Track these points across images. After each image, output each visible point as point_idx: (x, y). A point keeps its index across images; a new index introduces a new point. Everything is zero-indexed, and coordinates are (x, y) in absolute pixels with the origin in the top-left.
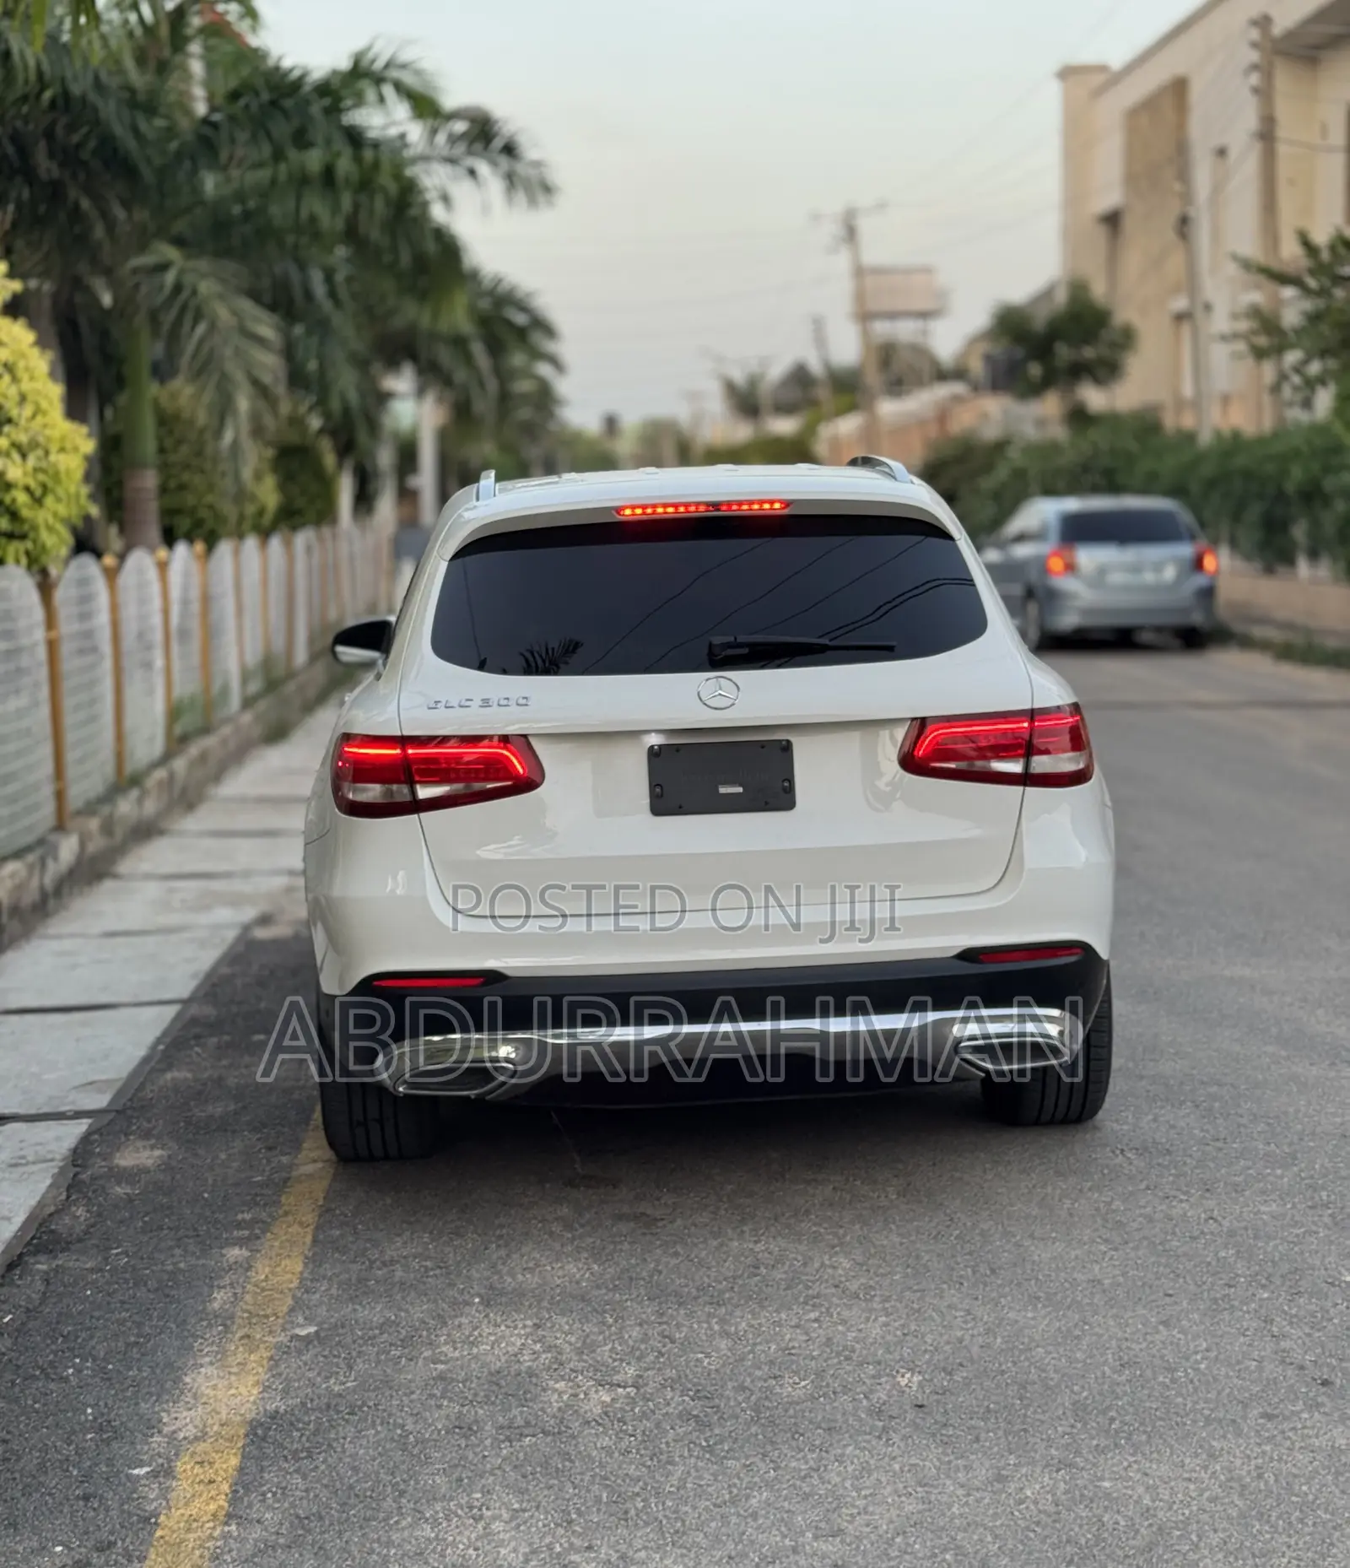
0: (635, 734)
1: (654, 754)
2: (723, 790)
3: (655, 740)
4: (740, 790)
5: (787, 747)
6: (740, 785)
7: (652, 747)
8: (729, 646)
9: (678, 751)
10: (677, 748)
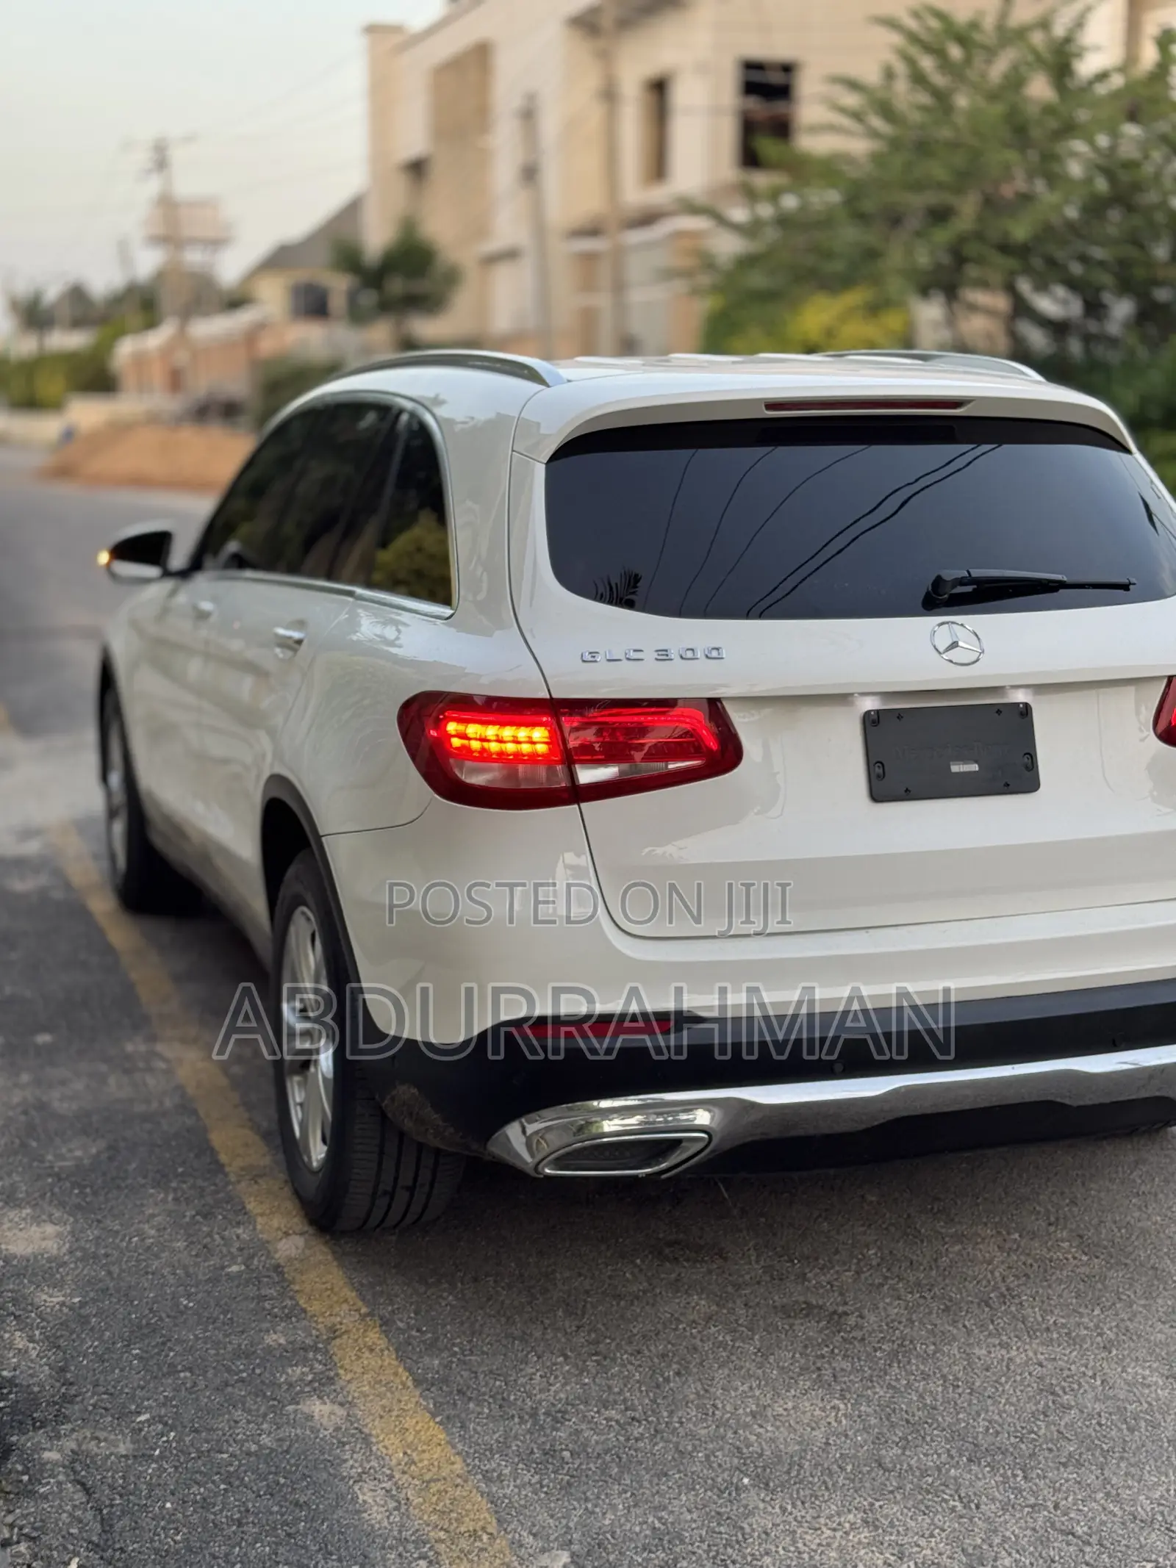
0: (843, 699)
1: (871, 722)
2: (956, 768)
3: (870, 704)
4: (975, 767)
5: (1025, 712)
6: (976, 762)
7: (868, 713)
8: (961, 582)
9: (899, 717)
10: (899, 714)
